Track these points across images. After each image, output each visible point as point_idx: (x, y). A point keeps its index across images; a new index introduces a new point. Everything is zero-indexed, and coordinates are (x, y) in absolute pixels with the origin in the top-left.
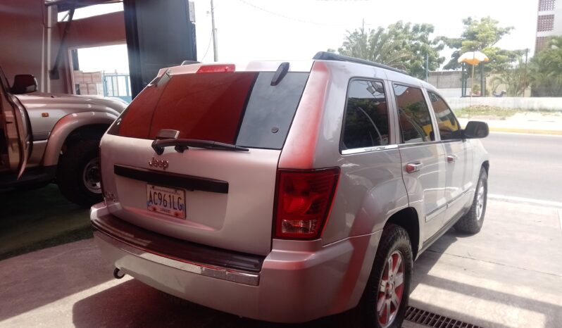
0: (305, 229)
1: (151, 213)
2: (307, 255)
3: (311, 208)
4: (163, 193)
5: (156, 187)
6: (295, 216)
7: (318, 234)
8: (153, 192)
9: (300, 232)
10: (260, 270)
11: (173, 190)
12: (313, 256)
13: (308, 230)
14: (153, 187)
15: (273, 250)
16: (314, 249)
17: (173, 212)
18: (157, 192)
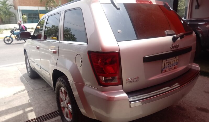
1: (164, 73)
4: (170, 61)
5: (167, 60)
8: (166, 62)
11: (174, 58)
14: (166, 60)
17: (173, 67)
18: (168, 62)
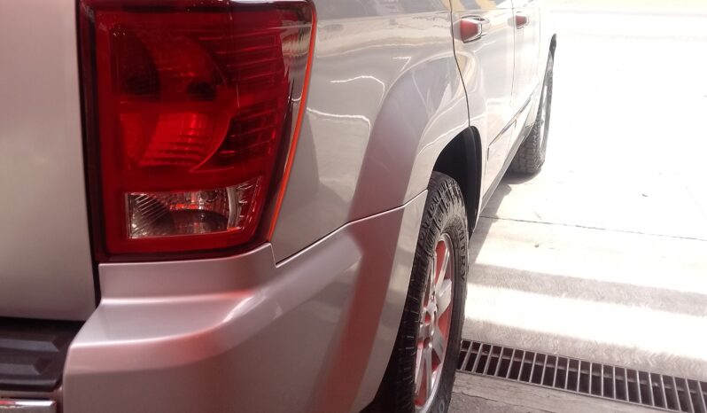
0: (215, 217)
2: (229, 305)
3: (227, 144)
6: (172, 176)
7: (257, 233)
9: (199, 229)
10: (59, 383)
12: (244, 304)
13: (225, 219)
15: (105, 301)
16: (246, 283)
